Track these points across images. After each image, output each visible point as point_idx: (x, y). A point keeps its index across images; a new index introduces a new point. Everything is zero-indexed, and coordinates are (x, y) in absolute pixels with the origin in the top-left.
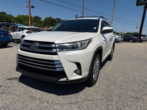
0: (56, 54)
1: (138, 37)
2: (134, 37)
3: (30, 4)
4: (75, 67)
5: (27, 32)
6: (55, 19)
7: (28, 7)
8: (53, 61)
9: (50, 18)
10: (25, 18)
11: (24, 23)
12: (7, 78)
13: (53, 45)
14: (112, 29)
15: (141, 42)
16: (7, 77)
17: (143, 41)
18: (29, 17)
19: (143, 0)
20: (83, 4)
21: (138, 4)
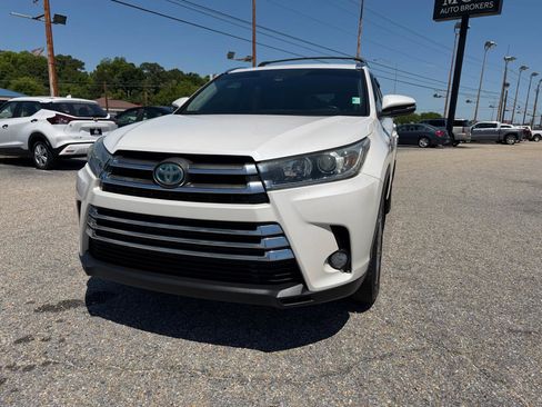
0: (262, 198)
1: (444, 129)
2: (432, 129)
3: (47, 8)
4: (331, 244)
5: (53, 121)
6: (137, 65)
7: (43, 19)
8: (253, 226)
9: (120, 62)
10: (14, 62)
11: (14, 82)
12: (35, 306)
13: (250, 168)
14: (413, 105)
15: (455, 146)
16: (31, 302)
17: (458, 142)
18: (49, 61)
19: (455, 2)
20: (254, 10)
21: (438, 16)
